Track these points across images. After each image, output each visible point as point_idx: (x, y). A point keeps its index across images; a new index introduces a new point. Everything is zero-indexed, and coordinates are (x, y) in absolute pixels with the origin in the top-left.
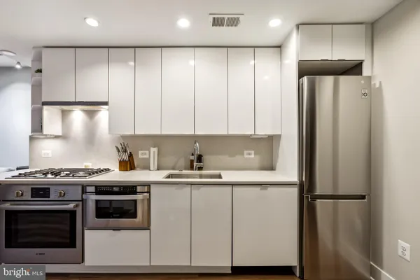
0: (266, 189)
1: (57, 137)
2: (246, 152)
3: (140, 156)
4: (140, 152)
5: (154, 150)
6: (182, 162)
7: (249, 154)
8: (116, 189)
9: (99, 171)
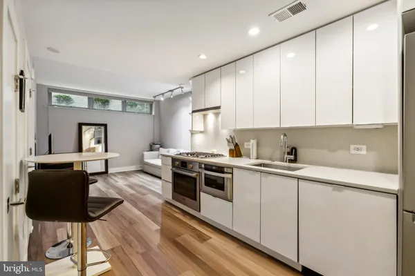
0: (340, 191)
1: (201, 132)
2: (352, 147)
3: (245, 147)
4: (245, 143)
5: (253, 142)
6: (278, 154)
7: (358, 149)
8: (214, 168)
9: (213, 155)
